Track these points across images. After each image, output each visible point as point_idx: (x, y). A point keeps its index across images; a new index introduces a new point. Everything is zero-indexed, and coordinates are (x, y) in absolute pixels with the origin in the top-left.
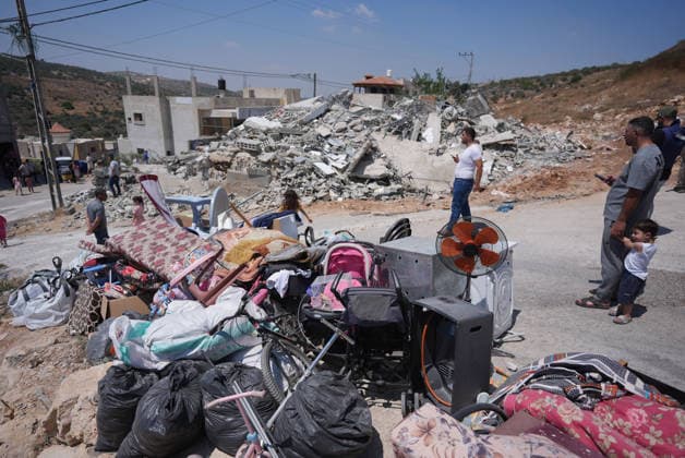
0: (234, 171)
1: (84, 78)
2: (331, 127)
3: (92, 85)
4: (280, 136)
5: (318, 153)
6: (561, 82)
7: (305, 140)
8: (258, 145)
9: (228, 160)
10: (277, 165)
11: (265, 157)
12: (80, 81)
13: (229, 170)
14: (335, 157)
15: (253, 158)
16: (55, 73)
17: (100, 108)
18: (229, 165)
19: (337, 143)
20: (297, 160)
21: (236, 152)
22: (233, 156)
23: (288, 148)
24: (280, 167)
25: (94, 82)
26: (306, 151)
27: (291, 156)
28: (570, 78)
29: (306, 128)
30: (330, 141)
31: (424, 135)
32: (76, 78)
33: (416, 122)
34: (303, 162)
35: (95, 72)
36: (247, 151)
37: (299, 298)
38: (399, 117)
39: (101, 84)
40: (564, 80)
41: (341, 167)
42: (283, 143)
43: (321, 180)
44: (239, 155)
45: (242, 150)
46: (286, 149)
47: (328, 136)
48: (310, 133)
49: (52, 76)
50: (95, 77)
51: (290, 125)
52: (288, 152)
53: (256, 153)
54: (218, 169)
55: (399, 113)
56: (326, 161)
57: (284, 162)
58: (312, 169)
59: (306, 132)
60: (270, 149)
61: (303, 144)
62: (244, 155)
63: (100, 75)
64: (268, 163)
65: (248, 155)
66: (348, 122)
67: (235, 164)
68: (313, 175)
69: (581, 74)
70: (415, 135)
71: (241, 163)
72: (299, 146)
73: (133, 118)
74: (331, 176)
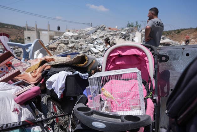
0: (58, 51)
1: (15, 28)
2: (98, 36)
3: (17, 30)
4: (77, 38)
5: (92, 45)
6: (174, 33)
7: (87, 40)
8: (68, 41)
9: (56, 47)
10: (75, 48)
11: (71, 45)
12: (14, 29)
13: (56, 51)
14: (99, 46)
15: (65, 46)
16: (6, 26)
17: (19, 38)
18: (55, 49)
19: (99, 41)
20: (83, 47)
21: (59, 44)
22: (58, 45)
23: (80, 42)
24: (76, 49)
25: (18, 30)
26: (87, 44)
27: (81, 45)
28: (177, 32)
29: (87, 36)
30: (97, 40)
31: (134, 40)
32: (12, 28)
33: (131, 35)
34: (86, 48)
35: (18, 27)
36: (63, 43)
37: (75, 98)
38: (124, 33)
39: (20, 30)
40: (175, 32)
41: (101, 50)
42: (78, 41)
43: (93, 55)
44: (60, 45)
45: (61, 43)
46: (79, 42)
47: (96, 39)
48: (89, 37)
49: (5, 28)
50: (18, 28)
51: (81, 35)
52: (80, 44)
53: (67, 44)
54: (52, 50)
55: (124, 31)
56: (95, 47)
57: (78, 47)
58: (90, 50)
59: (87, 37)
60: (73, 42)
61: (86, 41)
62: (62, 45)
63: (20, 27)
64: (71, 48)
65: (63, 45)
66: (104, 34)
67: (58, 48)
68: (90, 53)
69: (180, 31)
70: (131, 39)
71: (61, 48)
72: (84, 42)
73: (27, 38)
74: (97, 53)
